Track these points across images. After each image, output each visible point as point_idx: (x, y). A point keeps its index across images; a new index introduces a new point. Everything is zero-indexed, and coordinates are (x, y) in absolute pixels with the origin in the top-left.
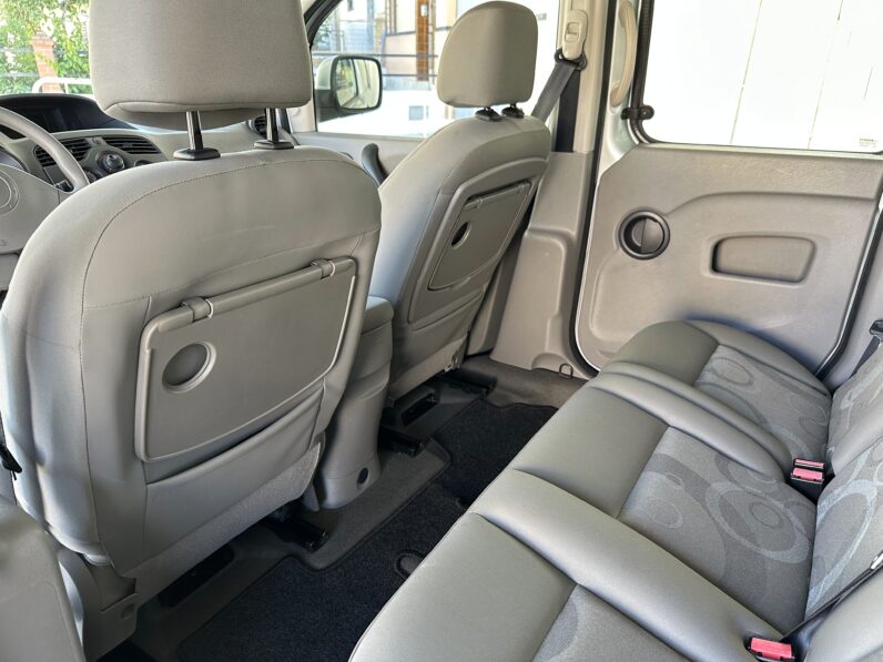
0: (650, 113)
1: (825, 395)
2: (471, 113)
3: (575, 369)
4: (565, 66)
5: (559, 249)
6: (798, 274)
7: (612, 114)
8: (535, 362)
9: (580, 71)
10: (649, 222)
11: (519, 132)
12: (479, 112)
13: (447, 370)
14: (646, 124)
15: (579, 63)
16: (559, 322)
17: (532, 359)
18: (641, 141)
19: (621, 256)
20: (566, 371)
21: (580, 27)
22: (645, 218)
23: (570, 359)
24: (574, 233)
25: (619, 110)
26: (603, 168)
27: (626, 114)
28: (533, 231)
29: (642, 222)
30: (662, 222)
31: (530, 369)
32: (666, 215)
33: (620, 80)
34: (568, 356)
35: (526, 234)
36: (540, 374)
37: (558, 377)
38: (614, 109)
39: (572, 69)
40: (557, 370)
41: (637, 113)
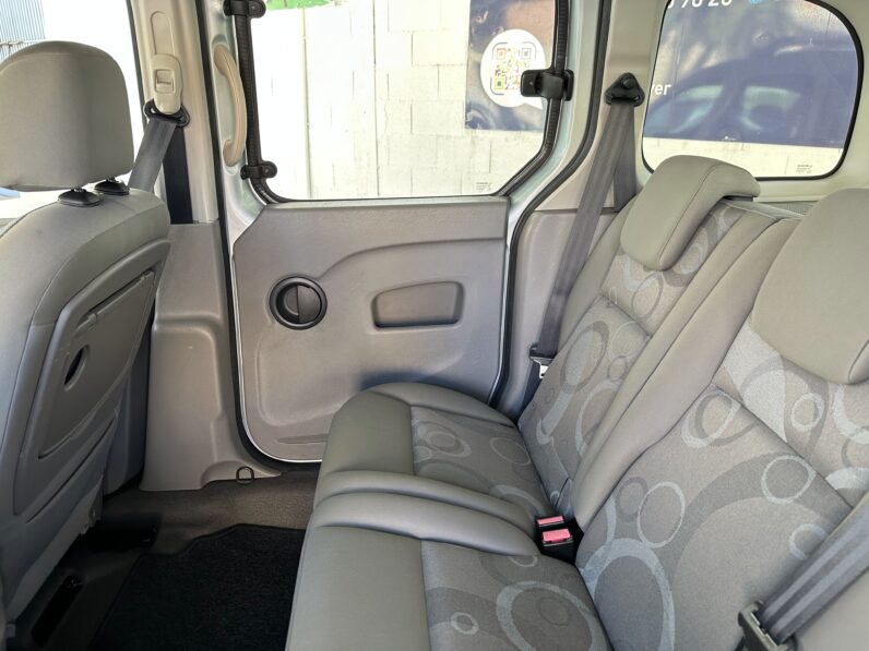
0: (271, 170)
1: (511, 427)
2: (52, 197)
3: (256, 470)
4: (163, 123)
5: (205, 338)
6: (450, 313)
7: (231, 173)
8: (203, 478)
9: (182, 127)
10: (301, 288)
11: (133, 215)
12: (63, 196)
13: (84, 532)
14: (270, 182)
15: (179, 119)
16: (224, 423)
17: (199, 475)
18: (268, 202)
19: (279, 330)
20: (245, 475)
21: (173, 75)
22: (296, 285)
23: (248, 460)
24: (218, 315)
25: (237, 169)
26: (233, 236)
27: (245, 173)
28: (162, 322)
29: (294, 290)
30: (317, 289)
31: (199, 488)
32: (318, 279)
33: (232, 137)
34: (244, 458)
35: (155, 327)
36: (214, 489)
37: (237, 485)
38: (230, 169)
39: (173, 126)
40: (235, 478)
41: (257, 171)
